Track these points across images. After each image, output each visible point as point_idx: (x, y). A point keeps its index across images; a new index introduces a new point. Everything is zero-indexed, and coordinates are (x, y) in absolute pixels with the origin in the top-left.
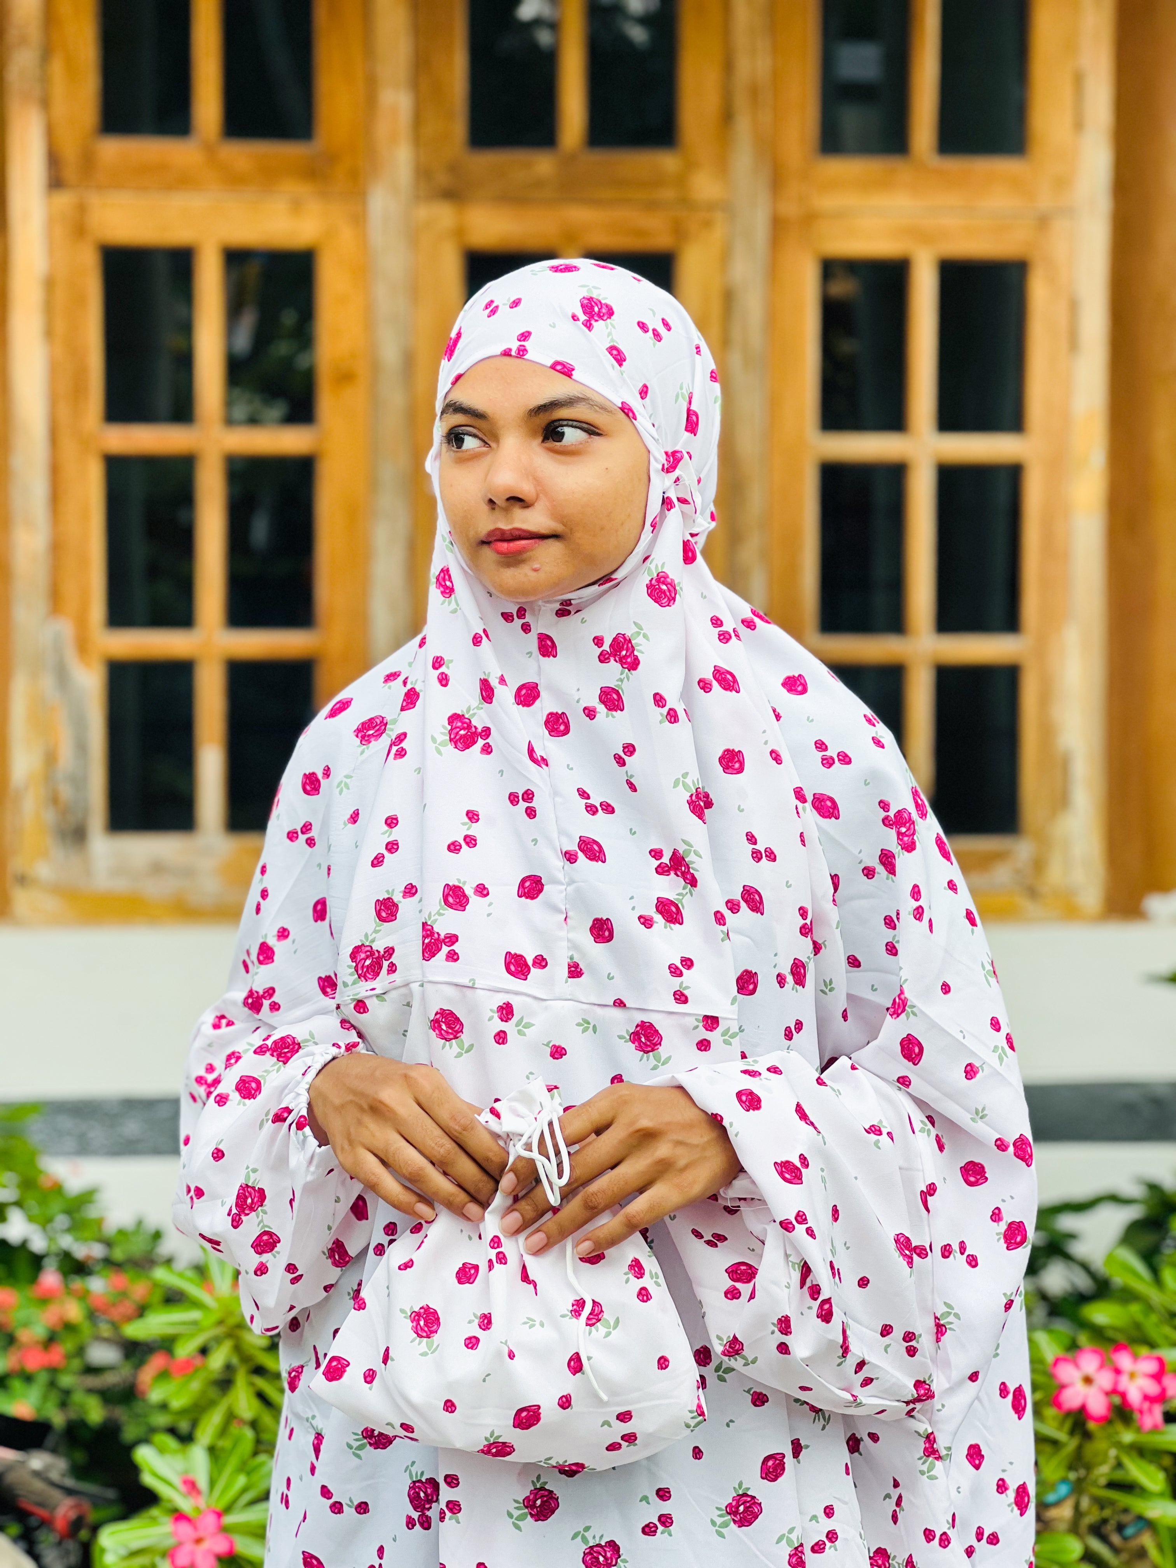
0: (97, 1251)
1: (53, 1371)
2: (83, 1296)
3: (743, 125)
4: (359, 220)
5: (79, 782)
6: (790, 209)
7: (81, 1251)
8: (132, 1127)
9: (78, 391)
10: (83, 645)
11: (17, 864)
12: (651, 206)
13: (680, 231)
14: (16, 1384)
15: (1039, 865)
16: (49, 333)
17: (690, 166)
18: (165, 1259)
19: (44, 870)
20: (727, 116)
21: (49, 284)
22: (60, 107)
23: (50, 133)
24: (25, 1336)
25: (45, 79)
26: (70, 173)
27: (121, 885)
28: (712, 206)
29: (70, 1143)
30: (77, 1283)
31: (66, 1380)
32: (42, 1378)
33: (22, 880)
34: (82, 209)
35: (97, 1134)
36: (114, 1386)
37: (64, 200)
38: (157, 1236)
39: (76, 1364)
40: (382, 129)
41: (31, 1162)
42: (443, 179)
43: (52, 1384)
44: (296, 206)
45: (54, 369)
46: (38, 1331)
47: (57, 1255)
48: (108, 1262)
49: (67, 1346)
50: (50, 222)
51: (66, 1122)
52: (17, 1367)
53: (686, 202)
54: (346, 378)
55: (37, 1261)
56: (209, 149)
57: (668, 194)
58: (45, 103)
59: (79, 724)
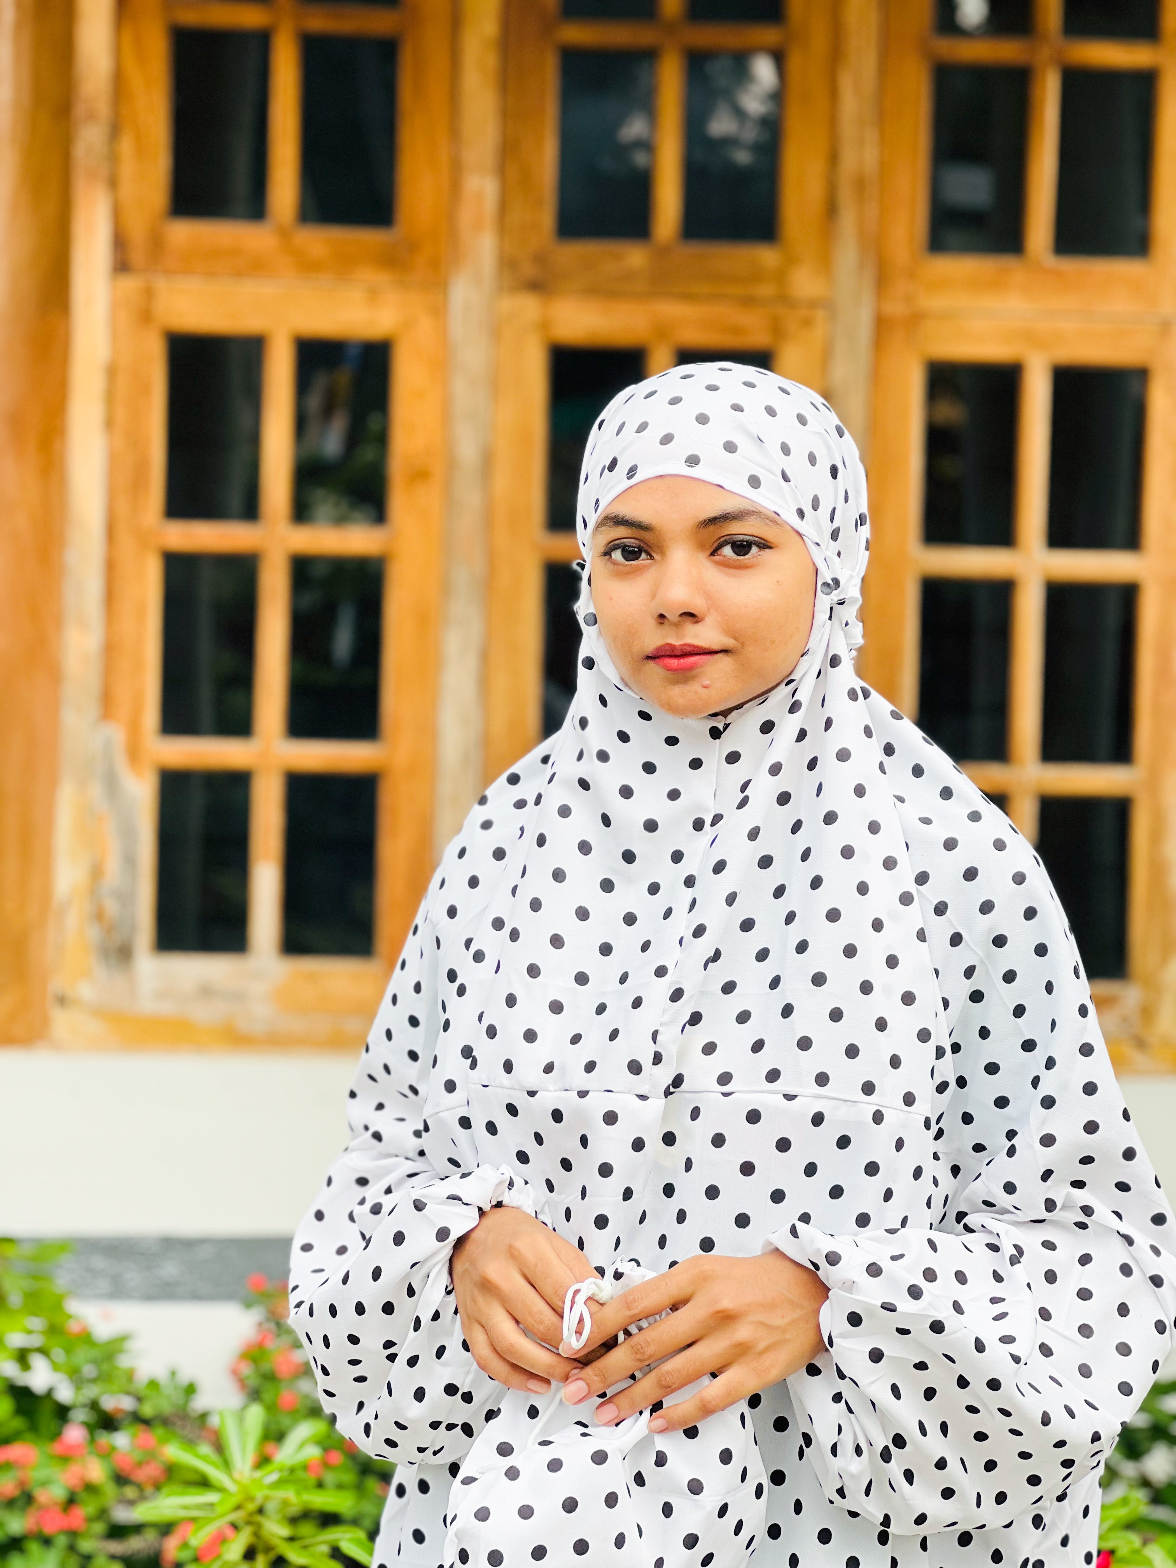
0: (126, 1404)
1: (73, 1534)
2: (106, 1453)
3: (848, 220)
4: (439, 311)
5: (126, 898)
6: (894, 308)
7: (109, 1403)
8: (170, 1269)
9: (138, 484)
10: (134, 753)
11: (57, 983)
12: (748, 302)
13: (777, 329)
14: (34, 1547)
15: (1147, 1013)
16: (109, 423)
17: (791, 261)
18: (196, 1414)
19: (85, 991)
20: (831, 210)
21: (111, 372)
22: (128, 189)
23: (117, 215)
24: (42, 1496)
25: (113, 158)
26: (137, 256)
27: (167, 1008)
28: (813, 304)
29: (104, 1285)
30: (105, 1438)
31: (86, 1545)
32: (62, 1541)
33: (62, 1001)
34: (149, 293)
35: (133, 1276)
36: (139, 1552)
37: (130, 284)
38: (190, 1390)
39: (99, 1528)
40: (466, 215)
41: (58, 1306)
42: (529, 270)
43: (72, 1548)
44: (373, 295)
45: (113, 461)
46: (57, 1493)
47: (84, 1406)
48: (138, 1419)
49: (87, 1508)
50: (114, 307)
51: (99, 1262)
52: (35, 1529)
53: (784, 299)
54: (421, 475)
55: (62, 1412)
56: (284, 234)
57: (766, 290)
58: (113, 183)
59: (128, 834)
